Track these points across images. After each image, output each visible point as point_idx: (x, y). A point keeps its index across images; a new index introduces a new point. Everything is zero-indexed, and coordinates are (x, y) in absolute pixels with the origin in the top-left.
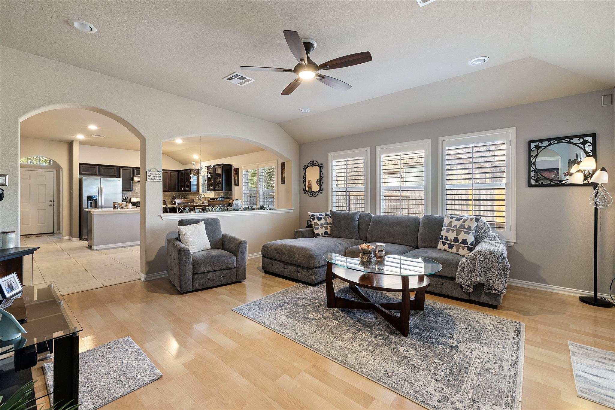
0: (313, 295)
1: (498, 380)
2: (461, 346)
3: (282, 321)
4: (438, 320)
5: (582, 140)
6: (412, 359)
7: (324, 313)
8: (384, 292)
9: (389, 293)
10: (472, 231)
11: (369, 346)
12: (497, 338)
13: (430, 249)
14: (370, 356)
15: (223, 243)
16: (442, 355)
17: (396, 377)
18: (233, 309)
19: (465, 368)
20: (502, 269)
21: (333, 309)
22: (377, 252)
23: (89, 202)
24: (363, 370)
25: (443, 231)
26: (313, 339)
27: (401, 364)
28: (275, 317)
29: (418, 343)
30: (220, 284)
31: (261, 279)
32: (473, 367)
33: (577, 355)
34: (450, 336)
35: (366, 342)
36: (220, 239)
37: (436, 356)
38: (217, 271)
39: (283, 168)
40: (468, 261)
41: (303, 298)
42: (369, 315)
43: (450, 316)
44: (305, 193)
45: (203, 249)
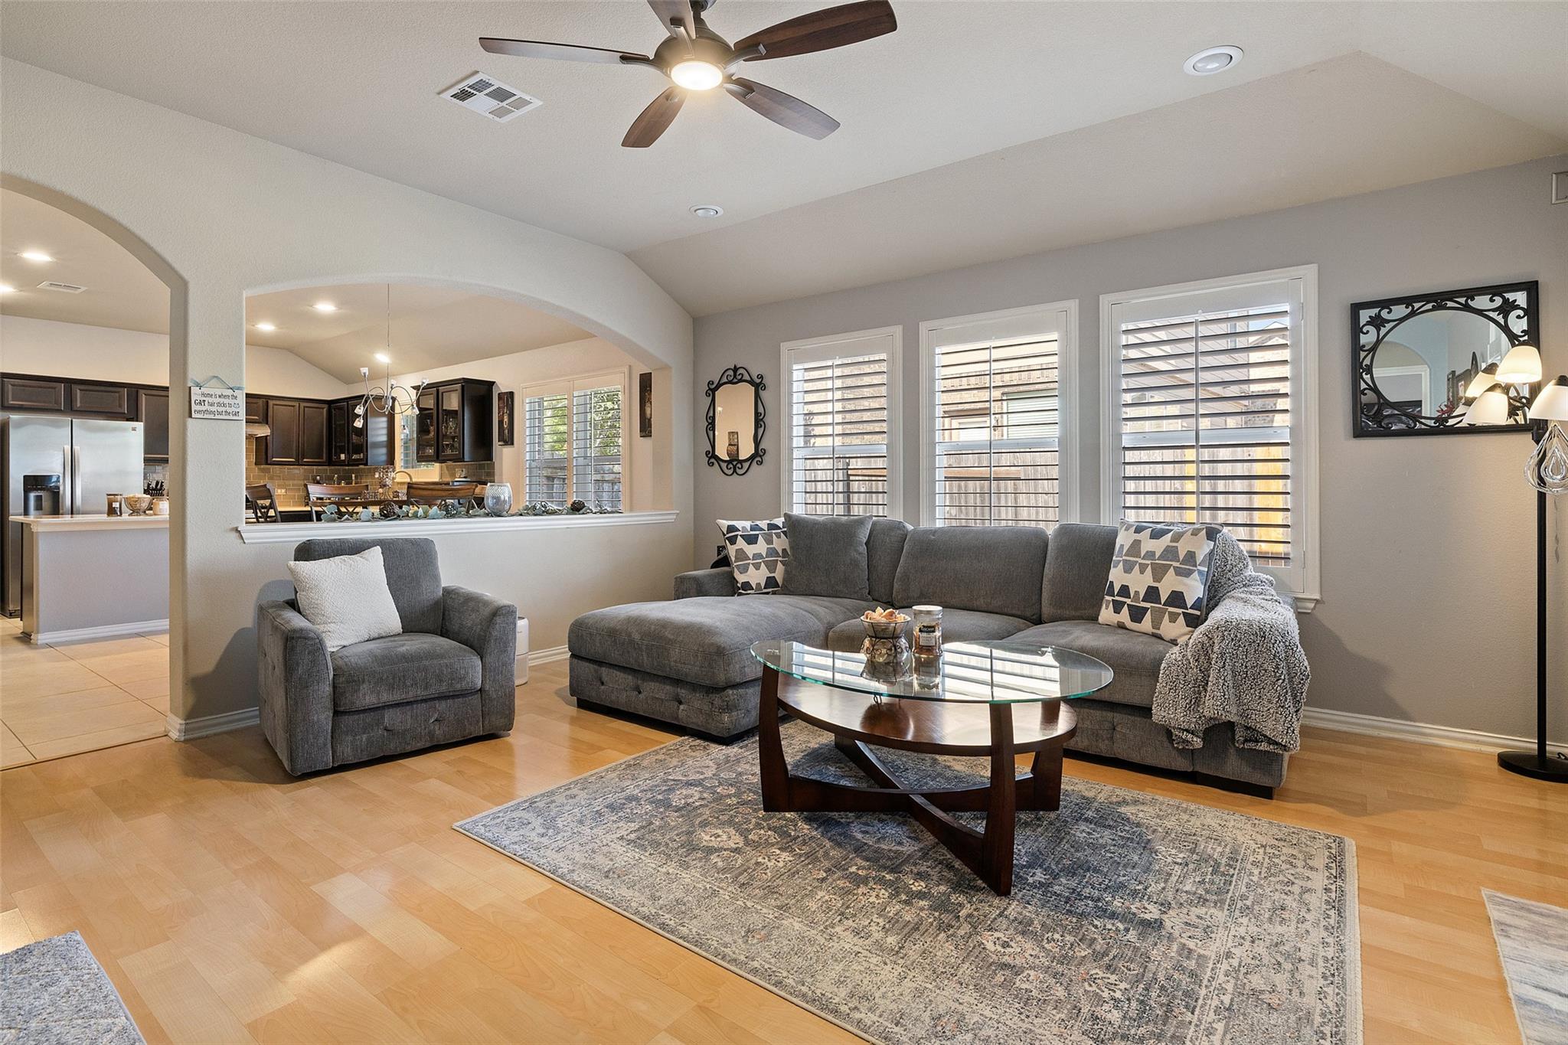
0: (722, 771)
1: (1289, 1027)
2: (1173, 921)
3: (611, 860)
4: (1102, 837)
5: (1498, 301)
6: (1023, 972)
7: (752, 830)
8: (940, 758)
9: (954, 760)
10: (1199, 567)
11: (886, 932)
12: (1277, 890)
13: (1077, 625)
14: (888, 968)
15: (444, 614)
16: (1114, 952)
17: (969, 1037)
18: (458, 824)
19: (1186, 994)
20: (1287, 677)
21: (780, 816)
22: (916, 632)
23: (32, 495)
24: (862, 1016)
25: (1115, 569)
26: (708, 918)
27: (985, 988)
28: (591, 846)
29: (1041, 918)
30: (428, 745)
31: (565, 728)
32: (1212, 989)
33: (1513, 932)
34: (1137, 888)
35: (878, 920)
36: (437, 603)
37: (1098, 956)
38: (416, 702)
39: (646, 391)
40: (1189, 654)
41: (689, 784)
42: (892, 830)
43: (1138, 825)
44: (711, 464)
45: (376, 635)
